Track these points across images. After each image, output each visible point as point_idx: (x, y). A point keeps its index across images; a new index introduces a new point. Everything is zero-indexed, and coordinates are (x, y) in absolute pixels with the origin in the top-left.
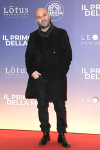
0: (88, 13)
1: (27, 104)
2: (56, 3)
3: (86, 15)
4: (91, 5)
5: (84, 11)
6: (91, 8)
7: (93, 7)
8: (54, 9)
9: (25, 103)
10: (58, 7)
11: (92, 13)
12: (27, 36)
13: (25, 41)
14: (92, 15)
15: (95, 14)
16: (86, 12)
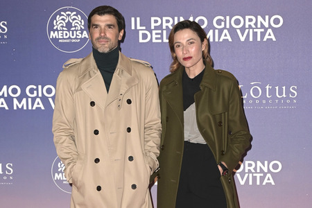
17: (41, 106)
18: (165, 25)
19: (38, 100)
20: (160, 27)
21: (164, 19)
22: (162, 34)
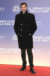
0: (31, 11)
1: (3, 52)
2: (17, 6)
3: (31, 12)
4: (33, 8)
5: (30, 10)
6: (33, 9)
7: (34, 8)
8: (16, 9)
9: (2, 52)
10: (18, 8)
11: (33, 11)
12: (3, 21)
13: (3, 23)
14: (33, 12)
15: (35, 12)
16: (31, 10)
17: (10, 24)
18: (35, 9)
19: (10, 23)
20: (34, 9)
21: (35, 8)
22: (35, 11)
